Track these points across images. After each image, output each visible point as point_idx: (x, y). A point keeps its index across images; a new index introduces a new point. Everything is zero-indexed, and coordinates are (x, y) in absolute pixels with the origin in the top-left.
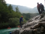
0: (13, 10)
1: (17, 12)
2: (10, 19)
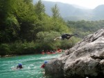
1: (55, 17)
2: (38, 34)
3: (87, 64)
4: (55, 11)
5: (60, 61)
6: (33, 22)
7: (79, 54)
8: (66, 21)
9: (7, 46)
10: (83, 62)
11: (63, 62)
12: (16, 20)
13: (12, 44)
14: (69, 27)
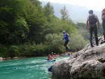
0: (54, 17)
1: (64, 19)
2: (47, 36)
3: (94, 67)
4: (64, 12)
5: (67, 64)
6: (42, 24)
7: (86, 57)
9: (16, 48)
10: (90, 66)
11: (70, 65)
12: (25, 22)
13: (22, 46)
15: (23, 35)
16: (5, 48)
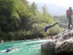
4: (44, 9)
6: (30, 17)
7: (65, 37)
8: (52, 16)
10: (69, 43)
11: (54, 43)
14: (55, 20)
15: (17, 25)
16: (5, 34)
